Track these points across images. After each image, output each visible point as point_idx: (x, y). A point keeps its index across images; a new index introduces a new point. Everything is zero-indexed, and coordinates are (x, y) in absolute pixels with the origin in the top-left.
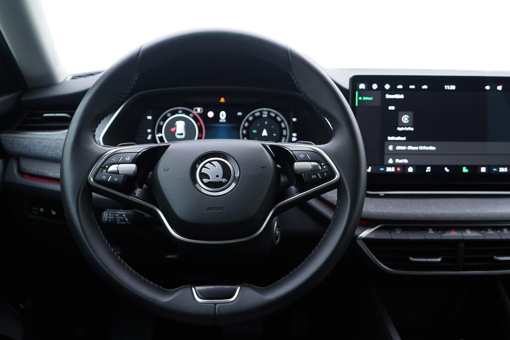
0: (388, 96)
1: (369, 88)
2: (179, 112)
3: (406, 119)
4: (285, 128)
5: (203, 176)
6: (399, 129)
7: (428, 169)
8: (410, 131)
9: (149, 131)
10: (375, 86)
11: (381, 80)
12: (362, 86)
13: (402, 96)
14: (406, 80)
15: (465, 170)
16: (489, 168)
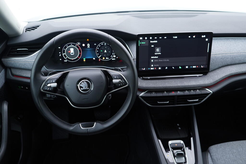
0: (151, 42)
1: (144, 39)
2: (71, 45)
3: (158, 50)
5: (81, 87)
6: (155, 54)
7: (166, 68)
8: (160, 54)
9: (60, 53)
10: (146, 38)
11: (148, 36)
12: (141, 38)
13: (156, 42)
14: (158, 35)
15: (180, 68)
16: (189, 66)
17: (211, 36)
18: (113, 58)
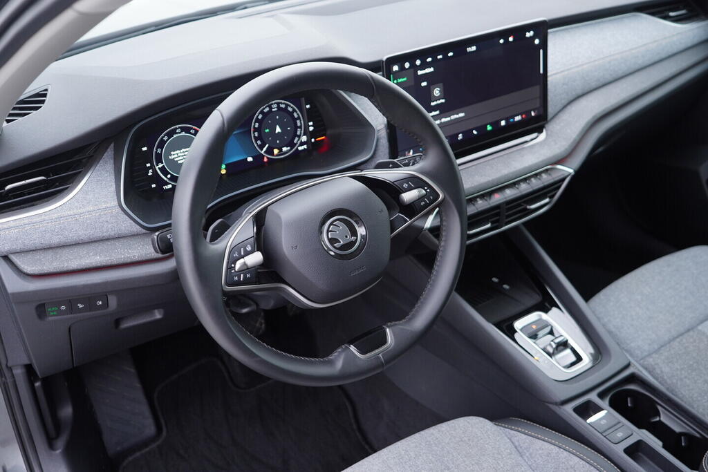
0: (420, 73)
1: (402, 68)
2: (177, 131)
3: (437, 92)
4: (299, 118)
5: (332, 241)
6: (433, 104)
7: (460, 137)
8: (442, 103)
9: (148, 165)
10: (407, 65)
11: (411, 57)
13: (432, 69)
14: (432, 51)
16: (507, 120)
17: (542, 28)
18: (302, 144)
